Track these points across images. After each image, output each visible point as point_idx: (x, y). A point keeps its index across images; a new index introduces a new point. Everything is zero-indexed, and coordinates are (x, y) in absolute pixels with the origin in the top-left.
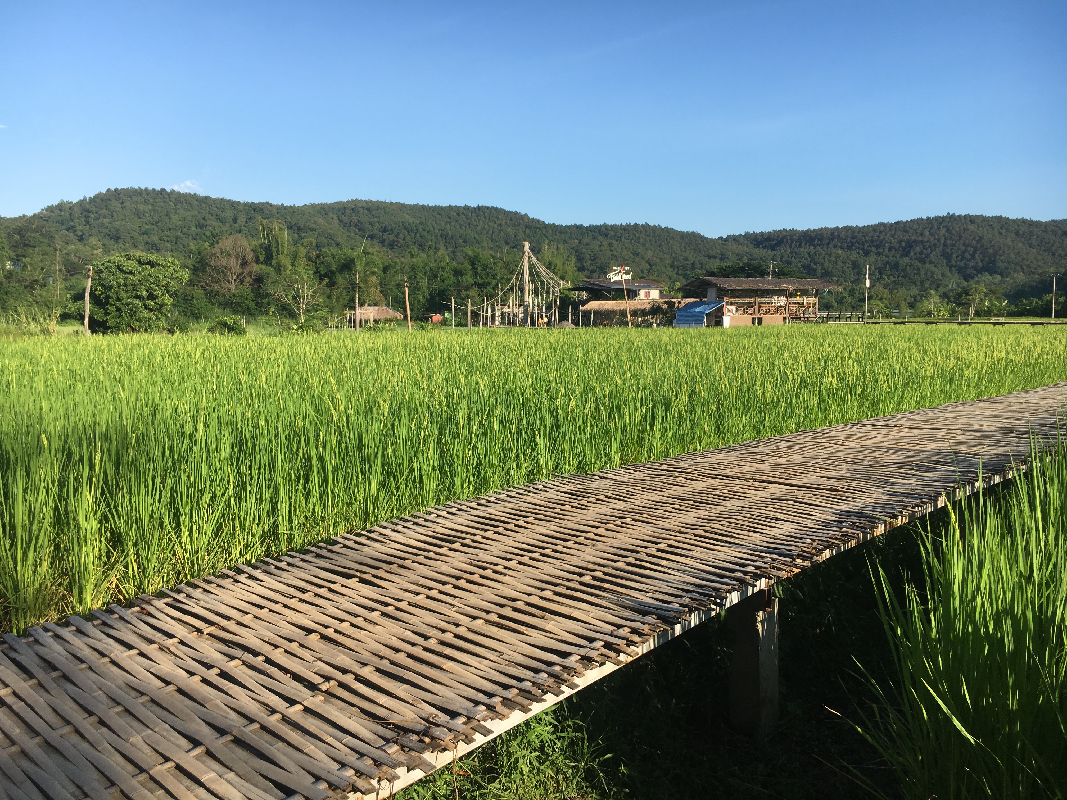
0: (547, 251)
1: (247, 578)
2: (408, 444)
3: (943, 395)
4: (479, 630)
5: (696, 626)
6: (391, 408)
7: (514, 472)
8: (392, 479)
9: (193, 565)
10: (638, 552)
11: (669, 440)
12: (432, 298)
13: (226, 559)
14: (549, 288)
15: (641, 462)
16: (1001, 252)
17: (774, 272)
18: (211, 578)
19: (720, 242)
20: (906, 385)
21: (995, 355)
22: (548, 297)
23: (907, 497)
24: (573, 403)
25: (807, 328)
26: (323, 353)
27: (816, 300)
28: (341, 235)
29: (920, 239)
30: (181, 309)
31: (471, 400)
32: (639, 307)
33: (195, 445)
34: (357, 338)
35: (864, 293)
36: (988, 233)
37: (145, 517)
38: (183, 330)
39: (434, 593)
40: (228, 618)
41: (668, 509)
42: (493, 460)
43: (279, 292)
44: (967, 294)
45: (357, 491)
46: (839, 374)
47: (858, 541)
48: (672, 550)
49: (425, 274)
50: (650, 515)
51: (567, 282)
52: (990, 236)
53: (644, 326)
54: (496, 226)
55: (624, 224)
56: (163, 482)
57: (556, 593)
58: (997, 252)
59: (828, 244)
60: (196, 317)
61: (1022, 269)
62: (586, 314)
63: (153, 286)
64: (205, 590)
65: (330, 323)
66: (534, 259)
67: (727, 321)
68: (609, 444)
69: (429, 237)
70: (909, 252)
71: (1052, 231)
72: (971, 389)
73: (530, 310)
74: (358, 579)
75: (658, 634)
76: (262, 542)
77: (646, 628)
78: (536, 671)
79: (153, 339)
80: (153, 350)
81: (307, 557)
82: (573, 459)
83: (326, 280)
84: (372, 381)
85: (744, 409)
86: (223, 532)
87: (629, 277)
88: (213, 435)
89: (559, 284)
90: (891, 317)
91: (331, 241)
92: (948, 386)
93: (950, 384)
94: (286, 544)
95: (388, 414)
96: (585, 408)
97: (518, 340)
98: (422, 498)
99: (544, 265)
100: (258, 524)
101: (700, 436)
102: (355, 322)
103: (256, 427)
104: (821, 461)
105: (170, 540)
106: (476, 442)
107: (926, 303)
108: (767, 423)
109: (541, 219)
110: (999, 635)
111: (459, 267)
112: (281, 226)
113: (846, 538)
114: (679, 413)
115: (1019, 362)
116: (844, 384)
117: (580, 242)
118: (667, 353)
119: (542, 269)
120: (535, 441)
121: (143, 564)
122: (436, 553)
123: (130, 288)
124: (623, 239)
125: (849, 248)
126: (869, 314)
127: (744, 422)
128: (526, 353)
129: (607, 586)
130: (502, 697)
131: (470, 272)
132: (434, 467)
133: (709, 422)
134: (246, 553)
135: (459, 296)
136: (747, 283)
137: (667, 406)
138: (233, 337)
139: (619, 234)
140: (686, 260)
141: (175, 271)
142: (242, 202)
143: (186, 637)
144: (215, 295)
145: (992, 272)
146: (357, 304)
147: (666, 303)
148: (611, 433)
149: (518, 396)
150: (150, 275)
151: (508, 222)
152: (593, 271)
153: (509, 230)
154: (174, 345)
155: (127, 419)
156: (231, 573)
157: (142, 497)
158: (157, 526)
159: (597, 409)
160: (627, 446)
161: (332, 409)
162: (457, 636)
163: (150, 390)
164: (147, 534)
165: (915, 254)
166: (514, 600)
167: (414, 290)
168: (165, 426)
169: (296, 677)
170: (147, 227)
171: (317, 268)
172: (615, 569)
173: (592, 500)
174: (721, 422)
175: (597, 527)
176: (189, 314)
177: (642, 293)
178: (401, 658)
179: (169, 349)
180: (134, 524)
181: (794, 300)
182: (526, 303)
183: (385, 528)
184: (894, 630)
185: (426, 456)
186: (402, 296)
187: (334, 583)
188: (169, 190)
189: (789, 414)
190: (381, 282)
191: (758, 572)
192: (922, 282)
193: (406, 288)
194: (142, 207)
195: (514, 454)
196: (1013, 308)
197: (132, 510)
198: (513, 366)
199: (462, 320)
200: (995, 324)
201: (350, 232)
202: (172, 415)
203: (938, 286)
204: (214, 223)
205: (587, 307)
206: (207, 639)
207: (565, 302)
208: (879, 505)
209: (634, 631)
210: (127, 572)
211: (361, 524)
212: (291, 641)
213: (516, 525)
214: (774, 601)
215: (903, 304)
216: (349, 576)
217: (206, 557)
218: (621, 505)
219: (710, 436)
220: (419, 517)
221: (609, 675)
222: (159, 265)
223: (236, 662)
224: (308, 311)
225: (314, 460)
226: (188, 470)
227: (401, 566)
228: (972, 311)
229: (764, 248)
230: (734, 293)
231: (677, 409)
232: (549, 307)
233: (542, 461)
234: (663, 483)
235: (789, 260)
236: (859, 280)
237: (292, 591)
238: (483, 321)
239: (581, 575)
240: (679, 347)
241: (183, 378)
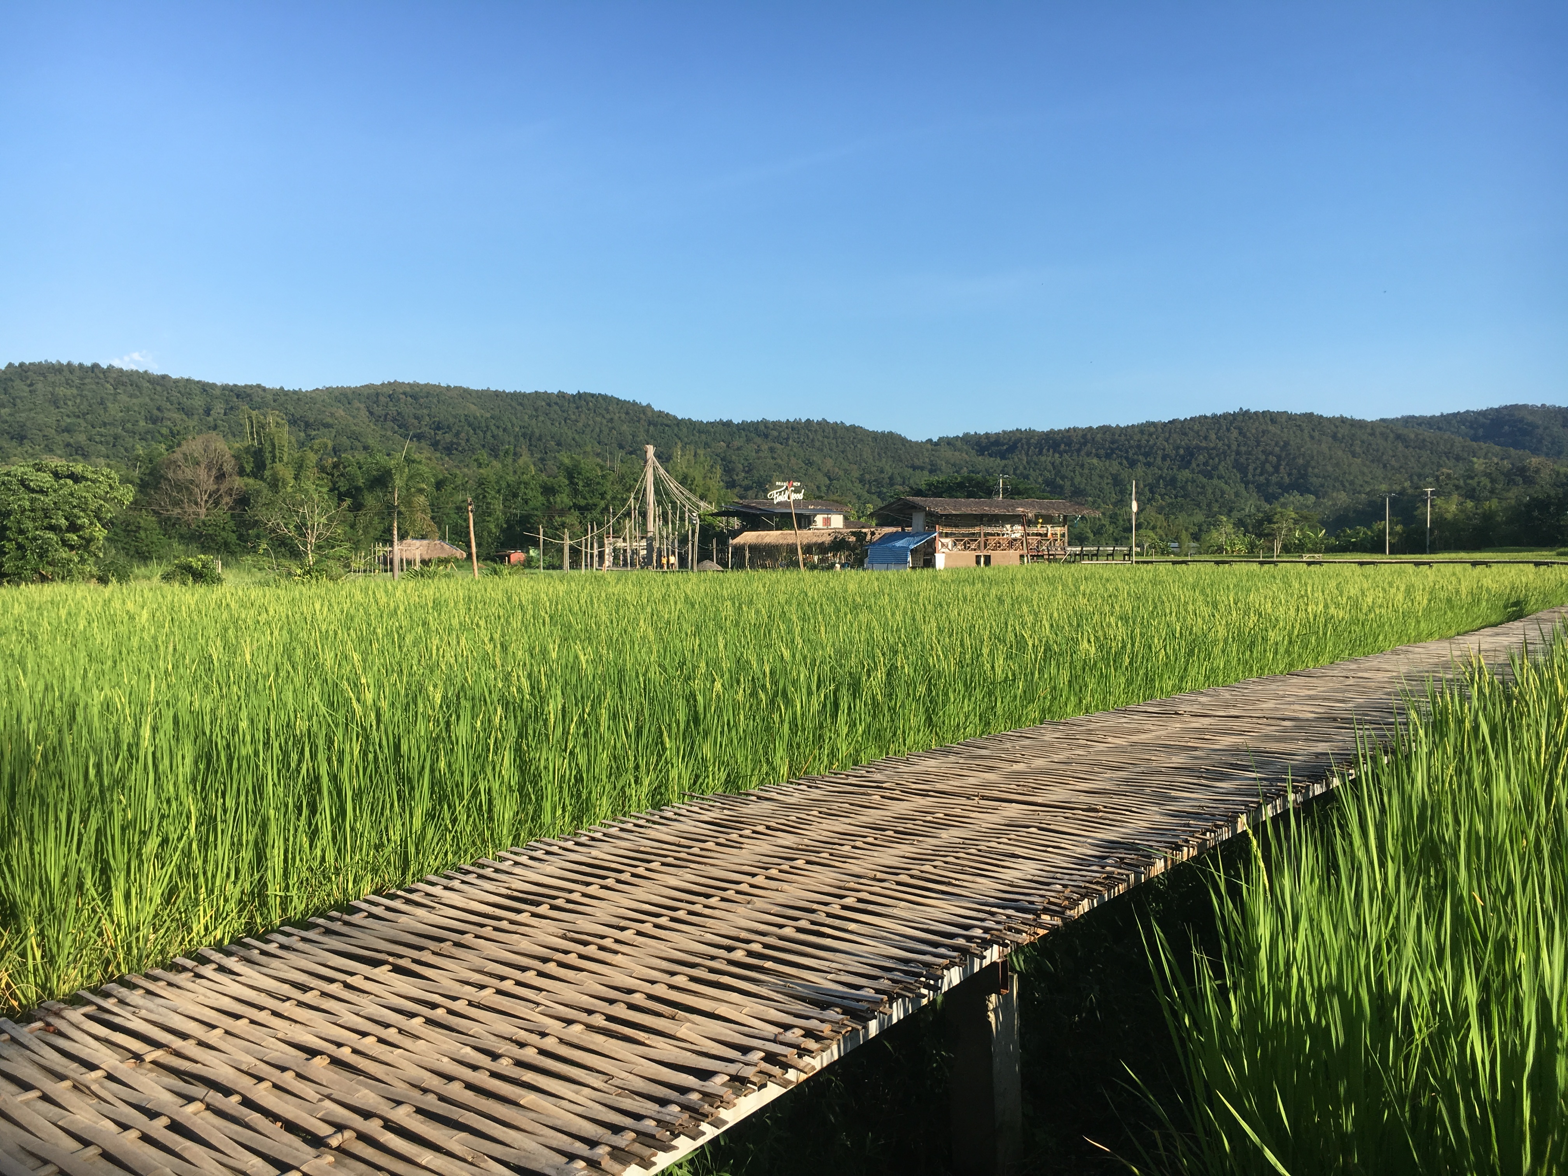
0: (680, 459)
1: (215, 970)
2: (471, 752)
3: (1241, 667)
4: (576, 1041)
5: (899, 1021)
6: (444, 697)
7: (631, 791)
8: (446, 807)
9: (130, 948)
10: (813, 911)
11: (860, 739)
12: (510, 527)
13: (183, 939)
14: (684, 513)
15: (819, 772)
16: (1313, 463)
17: (1005, 490)
18: (158, 972)
19: (929, 446)
20: (1191, 653)
21: (1310, 610)
22: (682, 525)
23: (1194, 819)
24: (718, 685)
25: (1051, 570)
26: (342, 612)
27: (1065, 530)
28: (372, 434)
29: (1204, 444)
30: (119, 545)
31: (566, 683)
32: (814, 540)
33: (137, 761)
34: (395, 588)
35: (1130, 520)
36: (1296, 436)
37: (55, 877)
38: (123, 577)
39: (508, 985)
40: (184, 1036)
41: (858, 844)
42: (601, 773)
43: (274, 519)
44: (1270, 521)
45: (391, 825)
46: (1096, 637)
47: (1129, 885)
48: (864, 907)
49: (499, 491)
50: (831, 854)
51: (710, 503)
52: (1298, 441)
53: (823, 569)
54: (605, 422)
55: (792, 420)
56: (84, 821)
57: (693, 979)
58: (1308, 462)
59: (1079, 451)
60: (144, 557)
61: (1344, 486)
62: (739, 550)
63: (76, 511)
64: (149, 992)
65: (353, 565)
66: (662, 471)
67: (940, 560)
68: (772, 746)
69: (507, 439)
70: (1189, 462)
71: (1382, 434)
72: (1279, 657)
73: (656, 545)
74: (390, 967)
75: (844, 1036)
76: (241, 911)
77: (826, 1029)
78: (663, 1102)
79: (75, 592)
80: (73, 611)
81: (311, 935)
82: (719, 769)
83: (348, 502)
84: (416, 656)
85: (966, 691)
86: (178, 896)
87: (800, 496)
88: (166, 747)
89: (698, 507)
90: (1168, 554)
91: (356, 443)
92: (1248, 653)
93: (1251, 652)
94: (279, 911)
95: (441, 706)
96: (737, 693)
97: (637, 590)
98: (492, 835)
99: (676, 479)
100: (235, 883)
101: (904, 732)
102: (391, 563)
103: (234, 730)
104: (1074, 767)
105: (94, 911)
106: (574, 747)
107: (1215, 534)
108: (999, 711)
109: (672, 413)
110: (1324, 1023)
111: (550, 481)
112: (279, 420)
113: (1111, 881)
114: (874, 698)
115: (1343, 619)
116: (1104, 652)
117: (728, 446)
118: (855, 608)
119: (673, 485)
120: (662, 743)
121: (50, 949)
122: (512, 922)
123: (40, 514)
124: (790, 442)
125: (1108, 456)
126: (1139, 549)
127: (966, 709)
128: (649, 610)
129: (769, 964)
130: (610, 1146)
131: (567, 490)
132: (510, 787)
133: (917, 710)
134: (216, 928)
135: (550, 524)
136: (967, 506)
137: (855, 689)
138: (201, 589)
139: (784, 435)
140: (882, 472)
141: (111, 487)
142: (219, 384)
143: (116, 1068)
144: (174, 524)
145: (1304, 490)
146: (396, 537)
147: (853, 534)
148: (775, 730)
149: (637, 677)
150: (72, 494)
151: (623, 416)
152: (747, 488)
153: (625, 427)
154: (107, 603)
155: (30, 721)
156: (189, 963)
157: (51, 844)
158: (73, 890)
159: (754, 694)
160: (798, 748)
161: (354, 701)
162: (542, 1052)
163: (67, 673)
164: (57, 902)
165: (1198, 465)
166: (630, 992)
167: (482, 516)
168: (90, 732)
169: (291, 1127)
170: (69, 420)
171: (334, 483)
172: (781, 938)
173: (747, 832)
174: (934, 710)
175: (754, 875)
176: (131, 553)
177: (819, 519)
178: (455, 1090)
179: (99, 608)
180: (37, 887)
181: (1034, 530)
182: (650, 535)
183: (433, 884)
184: (1179, 1020)
185: (497, 769)
186: (464, 524)
187: (352, 974)
188: (104, 366)
189: (1029, 696)
190: (432, 505)
191: (988, 936)
192: (1209, 505)
193: (471, 514)
194: (61, 391)
195: (631, 765)
196: (1332, 540)
197: (34, 865)
198: (630, 630)
199: (555, 559)
200: (1309, 563)
201: (386, 430)
202: (101, 715)
203: (1230, 511)
204: (175, 415)
205: (739, 540)
206: (150, 1070)
207: (707, 533)
208: (1157, 831)
209: (809, 1033)
210: (25, 964)
211: (396, 877)
212: (283, 1069)
213: (634, 875)
214: (1012, 977)
215: (1184, 535)
216: (376, 963)
217: (152, 937)
218: (789, 840)
219: (919, 731)
220: (488, 867)
221: (773, 1102)
222: (87, 479)
223: (197, 1106)
224: (319, 547)
225: (325, 781)
226: (124, 802)
227: (457, 944)
228: (1278, 545)
229: (990, 455)
230: (951, 520)
231: (870, 693)
232: (684, 541)
233: (674, 773)
234: (851, 804)
235: (1026, 472)
236: (1124, 502)
237: (286, 990)
238: (586, 561)
239: (730, 949)
240: (873, 600)
241: (120, 653)
